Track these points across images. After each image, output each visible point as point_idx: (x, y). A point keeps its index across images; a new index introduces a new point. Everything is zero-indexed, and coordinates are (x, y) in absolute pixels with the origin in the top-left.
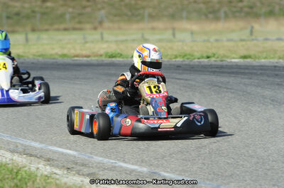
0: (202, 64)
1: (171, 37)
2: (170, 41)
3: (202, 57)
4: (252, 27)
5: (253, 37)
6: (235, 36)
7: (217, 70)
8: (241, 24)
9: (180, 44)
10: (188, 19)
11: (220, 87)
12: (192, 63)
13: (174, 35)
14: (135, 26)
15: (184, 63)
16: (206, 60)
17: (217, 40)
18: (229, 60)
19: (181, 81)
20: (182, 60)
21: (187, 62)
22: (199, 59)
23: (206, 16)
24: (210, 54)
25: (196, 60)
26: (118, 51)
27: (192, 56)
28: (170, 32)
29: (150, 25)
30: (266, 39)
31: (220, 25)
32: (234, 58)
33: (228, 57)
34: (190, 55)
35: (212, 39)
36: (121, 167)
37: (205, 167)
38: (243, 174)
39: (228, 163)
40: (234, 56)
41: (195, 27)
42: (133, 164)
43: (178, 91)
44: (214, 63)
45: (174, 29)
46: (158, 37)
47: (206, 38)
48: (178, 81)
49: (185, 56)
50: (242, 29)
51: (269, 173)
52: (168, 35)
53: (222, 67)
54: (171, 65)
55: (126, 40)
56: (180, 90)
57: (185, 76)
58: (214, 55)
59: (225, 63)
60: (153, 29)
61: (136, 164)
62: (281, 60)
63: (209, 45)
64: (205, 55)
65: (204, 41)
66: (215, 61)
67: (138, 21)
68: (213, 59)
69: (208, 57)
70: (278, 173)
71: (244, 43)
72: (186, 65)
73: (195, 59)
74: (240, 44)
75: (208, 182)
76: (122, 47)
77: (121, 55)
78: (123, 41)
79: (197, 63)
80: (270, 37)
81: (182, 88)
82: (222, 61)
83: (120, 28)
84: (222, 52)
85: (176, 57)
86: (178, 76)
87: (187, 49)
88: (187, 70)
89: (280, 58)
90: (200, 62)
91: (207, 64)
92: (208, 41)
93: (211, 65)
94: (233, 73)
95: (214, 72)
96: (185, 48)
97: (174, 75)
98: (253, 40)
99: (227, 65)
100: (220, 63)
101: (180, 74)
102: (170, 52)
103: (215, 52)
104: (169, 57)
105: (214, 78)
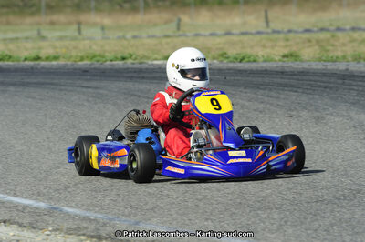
0: (116, 67)
1: (76, 34)
2: (74, 39)
3: (116, 59)
4: (179, 20)
5: (181, 32)
6: (157, 31)
7: (135, 75)
8: (165, 16)
9: (87, 42)
10: (98, 10)
11: (139, 96)
12: (102, 66)
13: (79, 30)
14: (29, 20)
15: (93, 66)
16: (121, 63)
17: (135, 37)
18: (150, 62)
19: (90, 90)
20: (89, 62)
21: (96, 65)
22: (111, 61)
23: (121, 6)
24: (126, 55)
25: (108, 62)
26: (7, 52)
27: (103, 57)
28: (75, 27)
29: (48, 19)
30: (197, 35)
31: (139, 18)
32: (156, 59)
33: (148, 58)
34: (100, 56)
35: (129, 35)
36: (11, 202)
37: (120, 200)
38: (168, 207)
39: (149, 193)
40: (156, 56)
41: (107, 21)
42: (26, 198)
43: (86, 103)
44: (131, 66)
45: (79, 24)
46: (58, 34)
47: (121, 34)
48: (84, 90)
49: (94, 57)
50: (166, 22)
51: (201, 204)
52: (72, 31)
53: (140, 71)
54: (75, 69)
55: (17, 39)
56: (88, 101)
57: (94, 84)
58: (131, 56)
59: (144, 66)
60: (52, 23)
61: (31, 198)
62: (215, 61)
63: (125, 43)
64: (119, 56)
65: (119, 38)
66: (133, 63)
67: (32, 14)
68: (129, 61)
69: (124, 59)
70: (212, 204)
71: (169, 40)
72: (95, 69)
73: (106, 61)
74: (164, 41)
75: (124, 218)
76: (11, 46)
77: (10, 57)
78: (12, 40)
79: (109, 67)
80: (202, 32)
81: (91, 99)
82: (141, 63)
83: (8, 23)
84: (141, 52)
85: (82, 59)
86: (86, 84)
87: (96, 49)
88: (96, 76)
89: (214, 59)
90: (113, 65)
91: (122, 67)
92: (124, 38)
93: (128, 69)
94: (154, 78)
95: (131, 78)
96: (94, 47)
97: (80, 82)
98: (180, 36)
99: (147, 69)
100: (139, 66)
101: (87, 80)
102: (74, 53)
103: (131, 52)
104: (72, 59)
105: (130, 85)
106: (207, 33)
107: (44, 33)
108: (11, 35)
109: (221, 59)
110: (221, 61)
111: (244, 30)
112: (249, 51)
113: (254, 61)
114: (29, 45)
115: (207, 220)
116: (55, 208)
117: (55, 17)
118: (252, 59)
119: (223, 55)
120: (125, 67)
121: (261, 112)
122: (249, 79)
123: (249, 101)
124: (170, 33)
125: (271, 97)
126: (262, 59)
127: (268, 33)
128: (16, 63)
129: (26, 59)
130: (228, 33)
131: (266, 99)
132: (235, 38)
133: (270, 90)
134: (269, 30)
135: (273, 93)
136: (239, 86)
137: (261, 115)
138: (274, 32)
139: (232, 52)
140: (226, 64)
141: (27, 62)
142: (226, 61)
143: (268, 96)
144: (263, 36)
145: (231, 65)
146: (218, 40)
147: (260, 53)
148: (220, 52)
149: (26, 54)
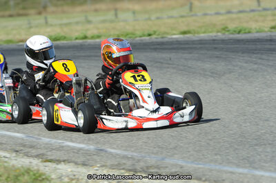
106: (213, 12)
107: (90, 18)
108: (65, 21)
109: (224, 32)
110: (224, 34)
111: (241, 9)
112: (245, 25)
113: (249, 32)
114: (79, 27)
115: (216, 154)
116: (101, 150)
117: (98, 6)
118: (247, 31)
119: (225, 29)
120: (150, 41)
121: (255, 71)
122: (246, 46)
123: (246, 63)
124: (184, 14)
125: (263, 59)
126: (255, 31)
127: (259, 11)
128: (69, 42)
129: (76, 39)
130: (229, 12)
131: (259, 61)
132: (234, 16)
133: (262, 54)
134: (260, 9)
135: (264, 57)
136: (238, 52)
137: (255, 73)
138: (265, 9)
139: (232, 26)
140: (228, 36)
141: (77, 41)
142: (227, 33)
143: (260, 59)
144: (256, 13)
145: (232, 36)
146: (221, 18)
147: (254, 26)
148: (223, 27)
149: (76, 35)
